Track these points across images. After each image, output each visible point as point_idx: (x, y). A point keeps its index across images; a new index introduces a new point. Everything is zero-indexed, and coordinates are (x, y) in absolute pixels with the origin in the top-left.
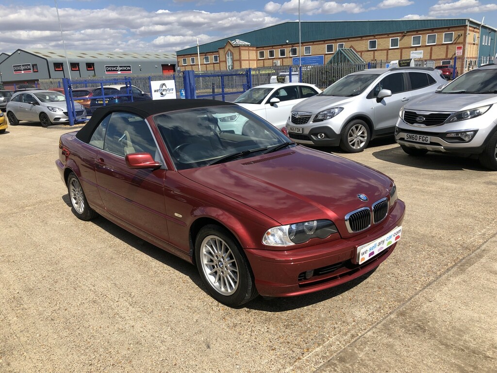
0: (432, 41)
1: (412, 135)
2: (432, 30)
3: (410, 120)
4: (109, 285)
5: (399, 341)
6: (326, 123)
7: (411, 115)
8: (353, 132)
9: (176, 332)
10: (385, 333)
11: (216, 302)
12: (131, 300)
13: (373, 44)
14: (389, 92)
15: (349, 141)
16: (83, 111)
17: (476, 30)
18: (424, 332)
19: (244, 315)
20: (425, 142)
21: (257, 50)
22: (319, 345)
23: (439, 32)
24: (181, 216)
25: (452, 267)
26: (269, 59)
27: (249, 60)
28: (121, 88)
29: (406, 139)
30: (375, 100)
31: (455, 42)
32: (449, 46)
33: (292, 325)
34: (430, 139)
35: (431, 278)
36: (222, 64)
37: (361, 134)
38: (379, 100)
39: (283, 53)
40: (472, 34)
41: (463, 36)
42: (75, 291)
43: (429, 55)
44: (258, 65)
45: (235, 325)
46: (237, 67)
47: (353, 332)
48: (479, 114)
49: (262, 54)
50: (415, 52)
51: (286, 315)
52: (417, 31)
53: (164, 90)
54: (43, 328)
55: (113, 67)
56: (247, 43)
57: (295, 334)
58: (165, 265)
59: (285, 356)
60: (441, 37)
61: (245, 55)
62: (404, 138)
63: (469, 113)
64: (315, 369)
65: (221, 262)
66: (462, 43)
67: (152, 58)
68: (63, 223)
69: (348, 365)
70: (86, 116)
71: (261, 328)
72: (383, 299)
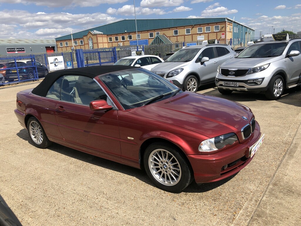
0: (208, 30)
1: (227, 82)
2: (208, 24)
3: (225, 74)
4: (85, 189)
5: (284, 201)
6: (174, 78)
7: (225, 71)
8: (189, 83)
9: (148, 213)
10: (273, 197)
11: (163, 191)
12: (106, 196)
13: (176, 32)
14: (207, 58)
15: (188, 88)
16: (2, 78)
17: (230, 24)
18: (293, 193)
19: (183, 197)
20: (235, 86)
21: (107, 37)
22: (240, 209)
23: (212, 25)
24: (133, 139)
25: (285, 155)
26: (115, 42)
27: (103, 43)
28: (27, 62)
29: (223, 85)
30: (199, 63)
31: (220, 31)
32: (218, 33)
33: (217, 199)
34: (238, 84)
35: (278, 163)
36: (86, 46)
37: (194, 83)
38: (202, 63)
39: (123, 38)
40: (229, 26)
41: (224, 27)
42: (64, 195)
43: (207, 38)
44: (109, 46)
45: (183, 204)
46: (96, 47)
47: (254, 198)
48: (264, 69)
49: (111, 39)
50: (199, 36)
51: (210, 193)
52: (200, 25)
53: (56, 63)
54: (55, 223)
55: (12, 49)
56: (101, 33)
57: (222, 204)
58: (116, 172)
59: (225, 218)
60: (213, 28)
61: (100, 39)
62: (222, 85)
63: (259, 68)
64: (247, 224)
65: (165, 165)
66: (224, 31)
67: (39, 43)
68: (27, 151)
69: (264, 219)
70: (5, 81)
71: (200, 204)
72: (259, 177)
